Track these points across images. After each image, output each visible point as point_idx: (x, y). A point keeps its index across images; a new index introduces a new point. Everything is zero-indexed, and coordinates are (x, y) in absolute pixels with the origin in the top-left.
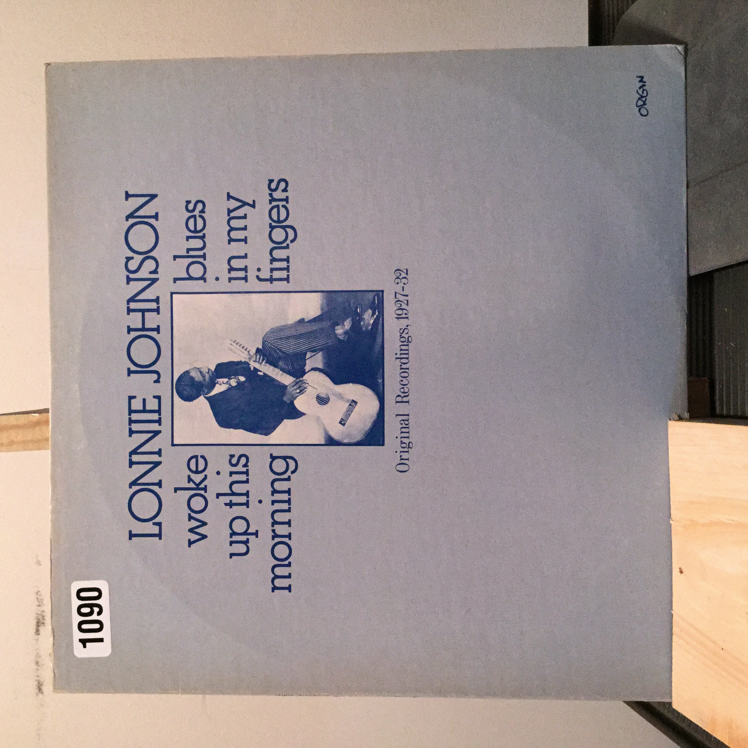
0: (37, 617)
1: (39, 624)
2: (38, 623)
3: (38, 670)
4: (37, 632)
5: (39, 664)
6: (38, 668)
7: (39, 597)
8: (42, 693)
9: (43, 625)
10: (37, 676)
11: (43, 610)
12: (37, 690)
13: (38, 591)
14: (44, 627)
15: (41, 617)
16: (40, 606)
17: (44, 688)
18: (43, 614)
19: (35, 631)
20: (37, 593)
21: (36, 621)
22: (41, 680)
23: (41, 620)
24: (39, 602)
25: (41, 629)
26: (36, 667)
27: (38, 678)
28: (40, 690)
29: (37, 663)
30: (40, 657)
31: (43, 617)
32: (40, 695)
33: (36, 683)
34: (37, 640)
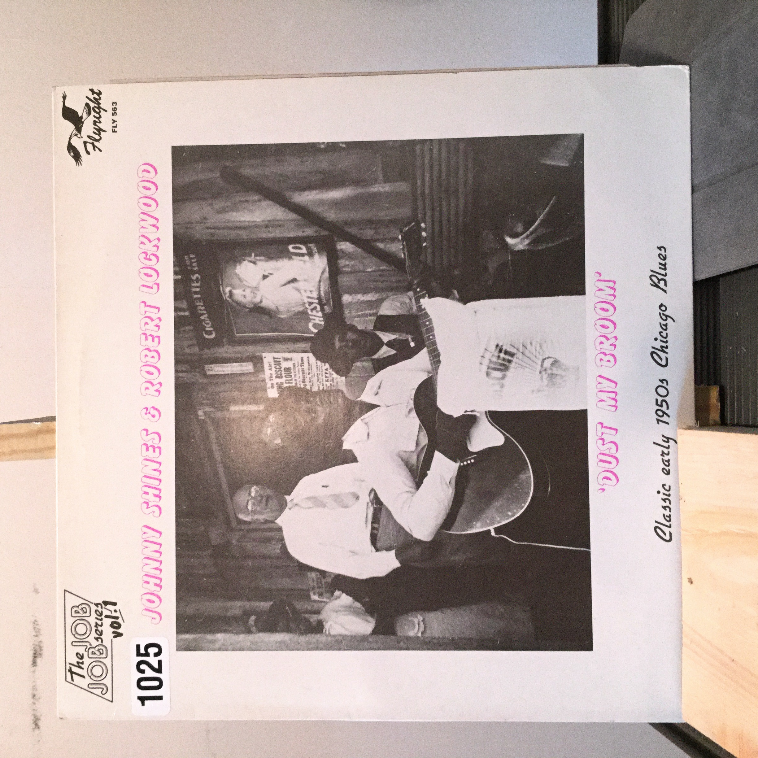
0: (34, 648)
1: (37, 655)
2: (35, 654)
3: (34, 703)
4: (34, 663)
5: (36, 697)
6: (35, 701)
7: (37, 627)
8: (39, 728)
9: (40, 656)
10: (34, 710)
11: (39, 640)
12: (34, 725)
13: (36, 621)
14: (40, 659)
15: (38, 648)
16: (37, 636)
17: (41, 723)
18: (42, 645)
19: (31, 663)
20: (34, 623)
21: (32, 652)
22: (38, 714)
23: (38, 650)
24: (36, 632)
25: (38, 660)
26: (32, 700)
27: (36, 713)
28: (37, 725)
29: (34, 696)
30: (37, 690)
31: (40, 648)
32: (36, 730)
33: (33, 718)
34: (34, 672)
